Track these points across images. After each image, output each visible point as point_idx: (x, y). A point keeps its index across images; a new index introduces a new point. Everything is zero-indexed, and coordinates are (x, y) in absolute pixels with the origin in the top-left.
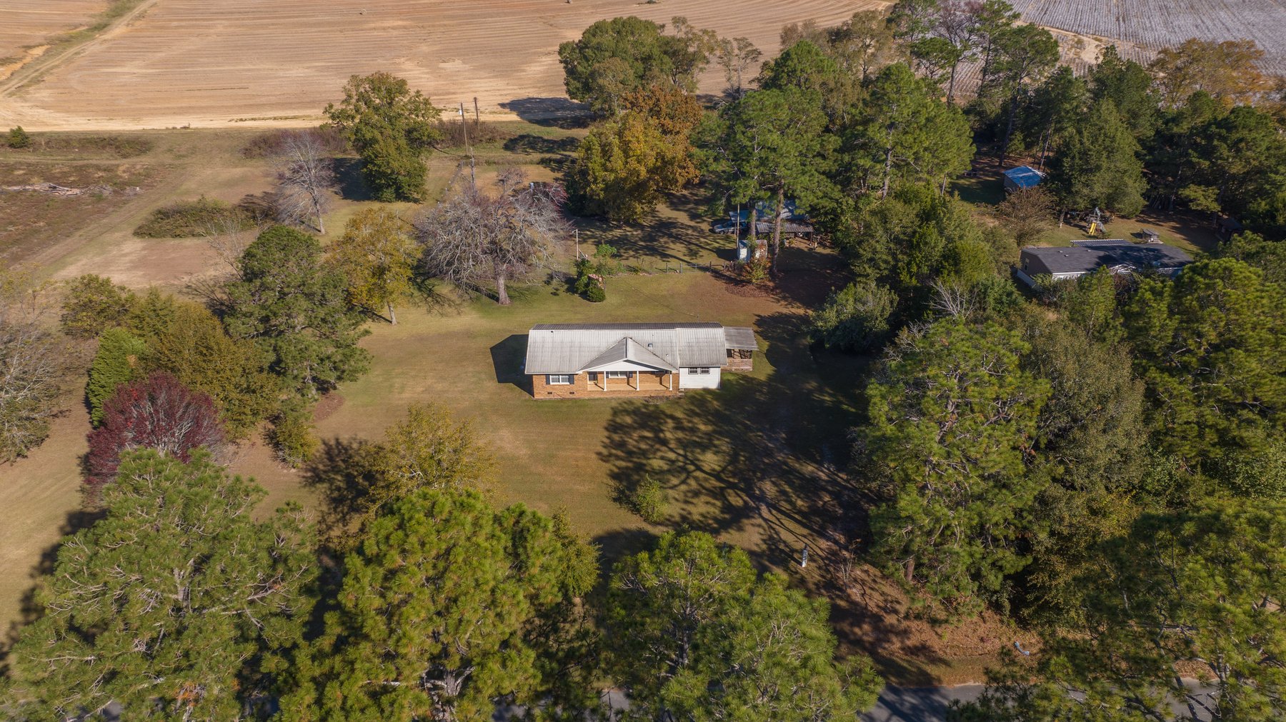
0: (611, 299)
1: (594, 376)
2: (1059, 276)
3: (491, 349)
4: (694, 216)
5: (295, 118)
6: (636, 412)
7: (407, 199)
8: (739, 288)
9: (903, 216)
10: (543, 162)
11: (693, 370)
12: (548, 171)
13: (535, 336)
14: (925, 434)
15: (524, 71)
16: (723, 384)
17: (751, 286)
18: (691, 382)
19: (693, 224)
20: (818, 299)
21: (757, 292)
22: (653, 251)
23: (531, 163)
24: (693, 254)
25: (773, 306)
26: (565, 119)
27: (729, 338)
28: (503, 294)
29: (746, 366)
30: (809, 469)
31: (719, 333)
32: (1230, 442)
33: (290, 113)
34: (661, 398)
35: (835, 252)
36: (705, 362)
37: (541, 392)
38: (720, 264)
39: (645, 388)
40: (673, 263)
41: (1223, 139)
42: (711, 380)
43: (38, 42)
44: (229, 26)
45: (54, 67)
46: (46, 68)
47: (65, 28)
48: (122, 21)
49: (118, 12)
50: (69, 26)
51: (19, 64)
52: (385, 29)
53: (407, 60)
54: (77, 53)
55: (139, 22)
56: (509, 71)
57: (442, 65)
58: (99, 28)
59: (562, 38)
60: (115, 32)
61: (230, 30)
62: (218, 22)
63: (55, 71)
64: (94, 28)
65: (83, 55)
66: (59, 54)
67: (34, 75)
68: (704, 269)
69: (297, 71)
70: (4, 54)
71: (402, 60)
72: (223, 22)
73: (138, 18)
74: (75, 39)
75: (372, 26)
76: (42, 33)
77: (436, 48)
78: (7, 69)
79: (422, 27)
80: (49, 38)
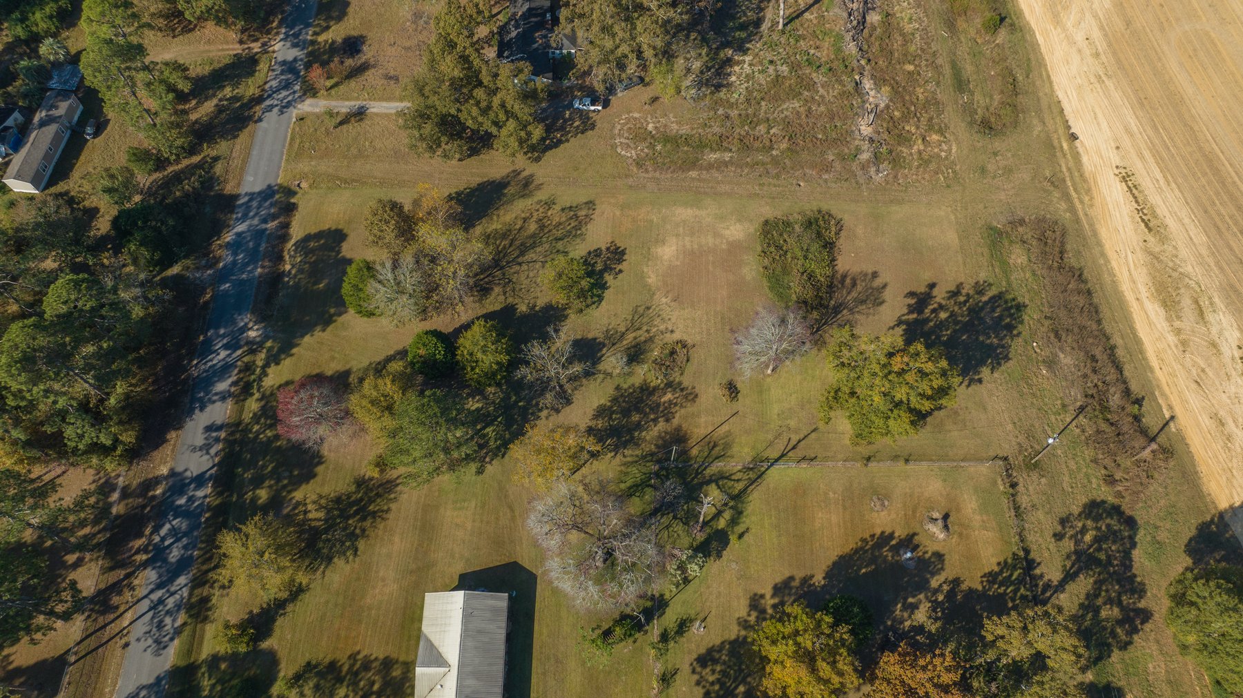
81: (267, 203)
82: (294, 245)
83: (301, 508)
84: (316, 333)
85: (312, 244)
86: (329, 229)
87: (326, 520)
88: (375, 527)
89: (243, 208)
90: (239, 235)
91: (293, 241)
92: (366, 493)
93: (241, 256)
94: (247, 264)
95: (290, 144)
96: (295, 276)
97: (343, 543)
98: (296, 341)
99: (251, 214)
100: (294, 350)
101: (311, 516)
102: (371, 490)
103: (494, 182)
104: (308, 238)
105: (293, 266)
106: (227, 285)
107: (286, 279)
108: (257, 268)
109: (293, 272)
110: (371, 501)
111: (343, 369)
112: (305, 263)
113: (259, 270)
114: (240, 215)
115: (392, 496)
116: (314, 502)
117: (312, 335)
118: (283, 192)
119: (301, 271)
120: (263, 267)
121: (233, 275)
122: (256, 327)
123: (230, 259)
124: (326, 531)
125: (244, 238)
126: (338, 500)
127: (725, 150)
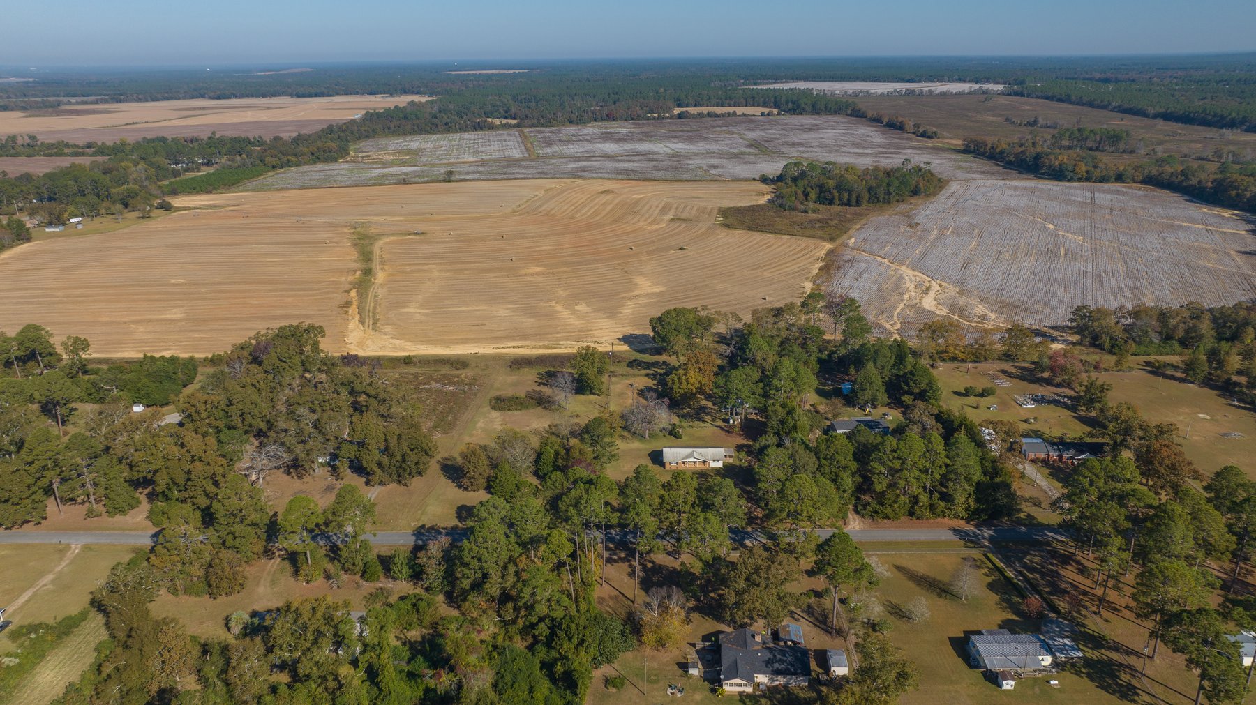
0: (684, 438)
1: (683, 463)
2: (839, 432)
3: (649, 455)
4: (714, 404)
5: (522, 347)
6: (699, 474)
7: (594, 394)
8: (730, 434)
9: (782, 413)
10: (647, 375)
11: (714, 461)
12: (650, 380)
13: (665, 450)
14: (764, 471)
15: (621, 313)
16: (724, 466)
18: (713, 465)
19: (714, 407)
20: (755, 439)
21: (736, 436)
22: (700, 419)
23: (642, 375)
24: (714, 421)
25: (741, 441)
26: (651, 349)
27: (725, 451)
28: (647, 436)
29: (731, 461)
30: (749, 488)
31: (722, 450)
32: (837, 476)
33: (520, 344)
36: (718, 458)
37: (667, 468)
38: (722, 424)
39: (699, 466)
40: (706, 424)
41: (911, 380)
42: (720, 465)
43: (347, 287)
44: (441, 271)
45: (375, 308)
46: (371, 309)
47: (350, 273)
48: (376, 265)
49: (367, 257)
50: (349, 271)
51: (354, 306)
52: (532, 275)
53: (556, 303)
54: (376, 296)
55: (386, 267)
56: (612, 313)
57: (577, 307)
58: (368, 272)
59: (636, 284)
60: (380, 276)
61: (443, 274)
62: (430, 266)
63: (377, 311)
64: (365, 273)
65: (380, 297)
66: (367, 297)
67: (371, 314)
68: (717, 427)
69: (502, 312)
70: (340, 298)
71: (553, 303)
72: (434, 266)
73: (383, 262)
74: (364, 282)
75: (523, 272)
76: (343, 279)
77: (567, 293)
78: (353, 310)
79: (553, 273)
80: (351, 283)
81: (427, 534)
82: (461, 522)
85: (465, 515)
86: (455, 510)
91: (460, 525)
103: (442, 467)
104: (460, 517)
118: (420, 529)
127: (448, 416)
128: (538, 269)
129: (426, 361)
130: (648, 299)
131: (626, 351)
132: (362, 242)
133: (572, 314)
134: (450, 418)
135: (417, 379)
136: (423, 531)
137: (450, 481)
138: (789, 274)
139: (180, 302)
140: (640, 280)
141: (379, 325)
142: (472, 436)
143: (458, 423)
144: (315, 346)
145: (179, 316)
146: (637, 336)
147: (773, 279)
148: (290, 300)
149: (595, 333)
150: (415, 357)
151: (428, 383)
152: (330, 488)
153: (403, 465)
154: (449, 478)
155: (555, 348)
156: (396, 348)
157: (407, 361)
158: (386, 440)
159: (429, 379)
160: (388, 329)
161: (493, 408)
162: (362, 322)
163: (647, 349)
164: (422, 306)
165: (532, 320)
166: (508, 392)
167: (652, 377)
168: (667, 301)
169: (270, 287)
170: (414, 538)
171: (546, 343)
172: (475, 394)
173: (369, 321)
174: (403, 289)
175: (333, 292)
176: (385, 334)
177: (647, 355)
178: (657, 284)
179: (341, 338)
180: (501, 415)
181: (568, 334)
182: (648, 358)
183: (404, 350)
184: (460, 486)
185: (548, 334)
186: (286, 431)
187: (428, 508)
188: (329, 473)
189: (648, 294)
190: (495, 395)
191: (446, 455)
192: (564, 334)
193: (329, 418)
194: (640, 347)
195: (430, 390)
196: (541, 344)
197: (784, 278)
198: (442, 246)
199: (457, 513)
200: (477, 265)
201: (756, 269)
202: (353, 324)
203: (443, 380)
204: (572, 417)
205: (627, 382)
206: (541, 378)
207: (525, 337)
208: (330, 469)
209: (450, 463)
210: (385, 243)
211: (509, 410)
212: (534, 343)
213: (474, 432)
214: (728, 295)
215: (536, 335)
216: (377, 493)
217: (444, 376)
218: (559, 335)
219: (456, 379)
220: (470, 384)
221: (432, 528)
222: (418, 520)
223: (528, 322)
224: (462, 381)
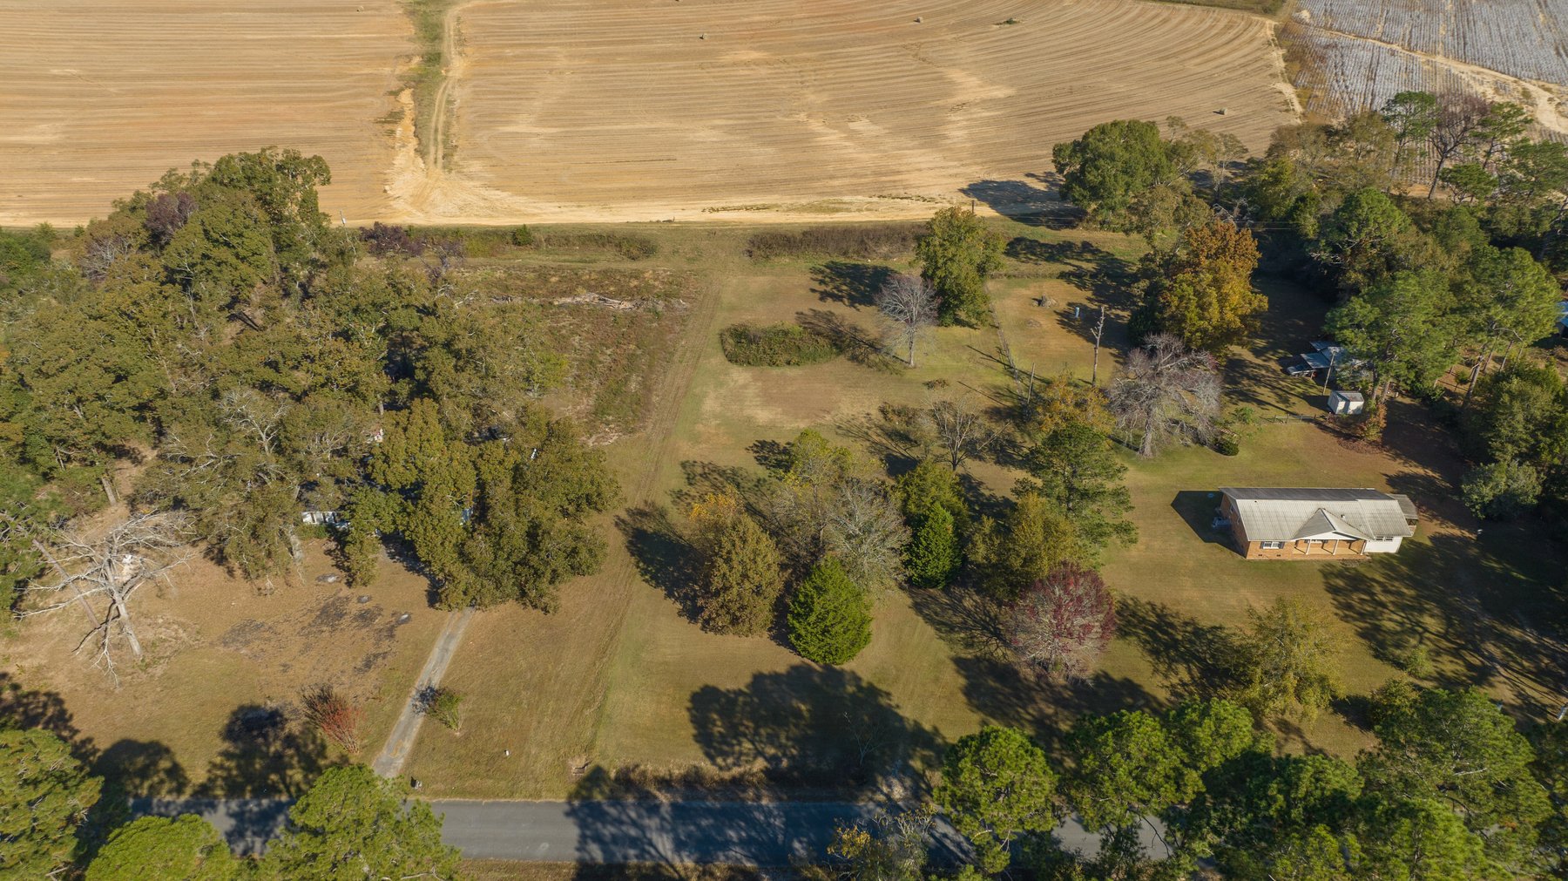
0: (1243, 454)
1: (1299, 543)
3: (1172, 505)
4: (1256, 353)
5: (765, 208)
6: (1342, 575)
8: (1350, 443)
10: (1063, 276)
11: (1375, 537)
12: (1073, 288)
15: (946, 137)
16: (1402, 549)
17: (1362, 442)
18: (1374, 547)
19: (1259, 361)
21: (1370, 448)
23: (1051, 276)
24: (1284, 400)
26: (1046, 215)
27: (1386, 505)
28: (1148, 447)
31: (1395, 505)
34: (1353, 561)
35: (1416, 402)
36: (1392, 532)
37: (1252, 555)
38: (1317, 413)
39: (1339, 552)
40: (1273, 412)
42: (1393, 546)
43: (394, 84)
44: (571, 57)
45: (448, 125)
46: (440, 126)
47: (401, 61)
48: (449, 47)
49: (432, 32)
50: (398, 56)
51: (407, 122)
52: (747, 64)
53: (809, 116)
54: (449, 102)
55: (468, 50)
56: (930, 137)
57: (852, 126)
58: (434, 59)
59: (952, 83)
60: (457, 66)
61: (576, 62)
62: (551, 48)
63: (454, 130)
64: (429, 60)
65: (457, 104)
66: (432, 103)
67: (440, 137)
68: (1309, 420)
69: (705, 133)
70: (381, 106)
71: (802, 117)
72: (557, 49)
73: (462, 41)
74: (426, 78)
75: (728, 58)
76: (387, 70)
77: (824, 97)
78: (404, 129)
79: (785, 61)
80: (401, 78)
81: (613, 811)
82: (712, 759)
83: (1180, 689)
84: (893, 703)
85: (719, 729)
86: (688, 709)
87: (1187, 662)
88: (1177, 613)
89: (613, 848)
90: (679, 846)
91: (706, 766)
92: (1135, 626)
93: (732, 833)
94: (752, 823)
95: (472, 794)
96: (780, 746)
97: (1211, 641)
98: (909, 726)
99: (633, 832)
100: (927, 727)
101: (1187, 678)
102: (1129, 621)
103: (630, 542)
104: (705, 739)
105: (760, 753)
106: (797, 845)
107: (785, 763)
108: (761, 806)
109: (771, 751)
110: (1144, 620)
111: (952, 666)
112: (756, 733)
113: (764, 802)
114: (632, 852)
115: (1130, 602)
116: (1166, 677)
117: (898, 706)
118: (589, 790)
119: (772, 740)
120: (758, 797)
121: (774, 841)
122: (885, 789)
123: (736, 852)
124: (1200, 660)
125: (689, 836)
126: (1155, 652)
127: (627, 379)
128: (754, 55)
129: (562, 238)
130: (987, 109)
131: (992, 218)
132: (423, 8)
133: (846, 139)
134: (633, 386)
135: (546, 281)
136: (598, 797)
137: (661, 592)
138: (1234, 69)
139: (58, 111)
140: (956, 75)
141: (456, 158)
142: (695, 439)
143: (655, 399)
144: (309, 204)
145: (49, 138)
146: (1001, 186)
147: (1211, 76)
148: (281, 108)
149: (912, 178)
150: (536, 228)
151: (570, 292)
152: (330, 614)
153: (534, 560)
154: (656, 579)
155: (837, 210)
156: (493, 209)
157: (520, 237)
158: (481, 485)
159: (572, 284)
160: (476, 166)
161: (733, 359)
162: (421, 152)
163: (1037, 214)
164: (542, 120)
165: (770, 150)
166: (760, 318)
167: (1076, 277)
168: (1029, 115)
169: (244, 85)
170: (572, 831)
171: (815, 199)
172: (683, 321)
173: (436, 151)
174: (502, 88)
175: (367, 95)
176: (470, 177)
177: (1042, 229)
178: (993, 83)
179: (377, 185)
180: (756, 380)
181: (855, 181)
182: (1046, 235)
183: (511, 213)
184: (692, 613)
185: (812, 179)
186: (187, 460)
187: (614, 697)
188: (330, 560)
189: (984, 101)
190: (728, 324)
191: (636, 502)
192: (847, 181)
193: (314, 421)
194: (1018, 210)
195: (576, 310)
196: (804, 202)
197: (1227, 76)
198: (570, 14)
199: (694, 720)
200: (638, 47)
201: (1167, 58)
202: (404, 157)
203: (604, 284)
204: (930, 385)
205: (1024, 292)
206: (821, 282)
207: (765, 186)
208: (333, 545)
209: (649, 526)
210: (464, 10)
211: (773, 364)
212: (788, 200)
213: (700, 427)
214: (1143, 103)
215: (786, 182)
216: (460, 634)
217: (605, 273)
218: (836, 183)
219: (634, 283)
220: (667, 296)
221: (627, 782)
222: (588, 748)
223: (762, 155)
224: (649, 288)
